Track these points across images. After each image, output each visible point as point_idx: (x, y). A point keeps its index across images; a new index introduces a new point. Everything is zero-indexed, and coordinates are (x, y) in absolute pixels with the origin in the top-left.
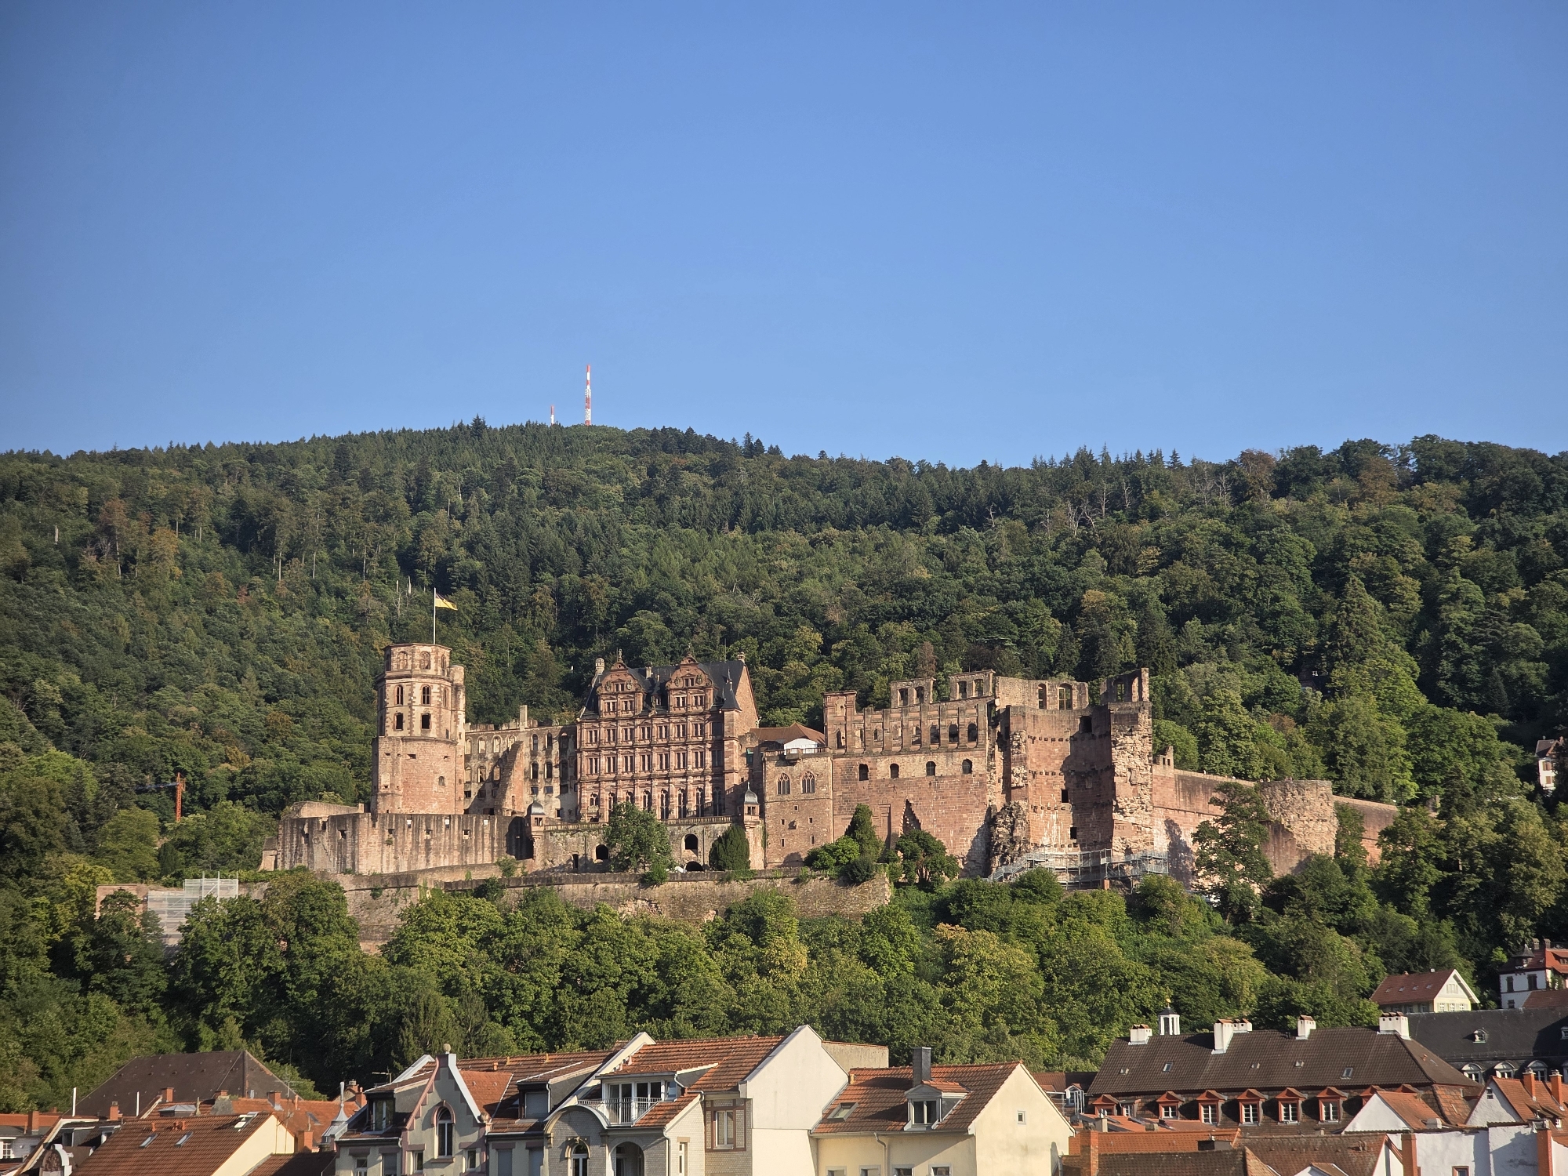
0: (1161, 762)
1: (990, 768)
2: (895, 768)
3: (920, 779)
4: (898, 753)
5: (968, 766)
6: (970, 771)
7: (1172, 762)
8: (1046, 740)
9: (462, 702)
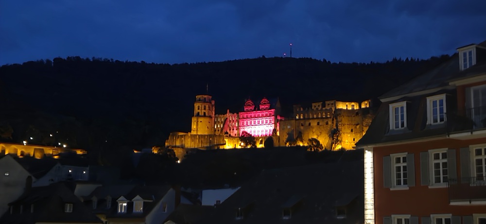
1: (332, 123)
2: (310, 123)
3: (316, 126)
4: (311, 120)
6: (328, 124)
8: (347, 116)
9: (214, 109)
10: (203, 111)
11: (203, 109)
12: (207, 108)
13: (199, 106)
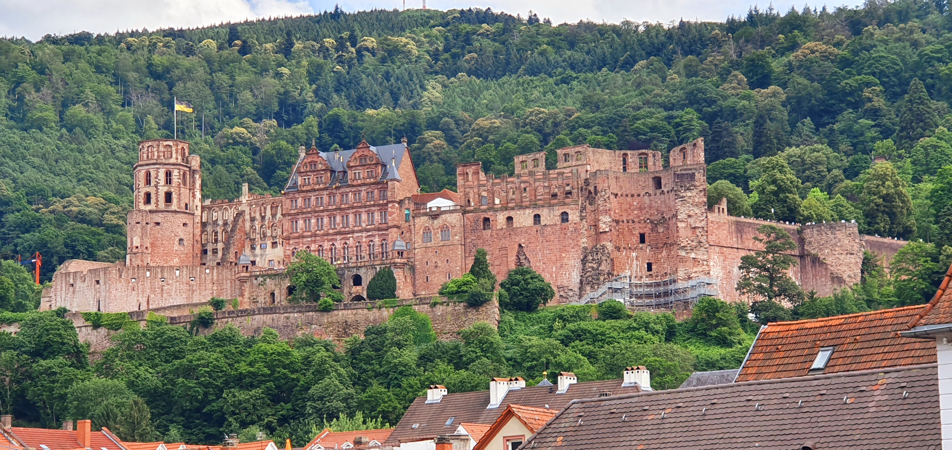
0: (716, 210)
1: (582, 218)
2: (510, 219)
3: (530, 228)
4: (513, 209)
5: (564, 217)
6: (567, 220)
7: (726, 210)
8: (627, 196)
9: (198, 183)
10: (163, 189)
11: (162, 182)
12: (175, 179)
13: (148, 174)
